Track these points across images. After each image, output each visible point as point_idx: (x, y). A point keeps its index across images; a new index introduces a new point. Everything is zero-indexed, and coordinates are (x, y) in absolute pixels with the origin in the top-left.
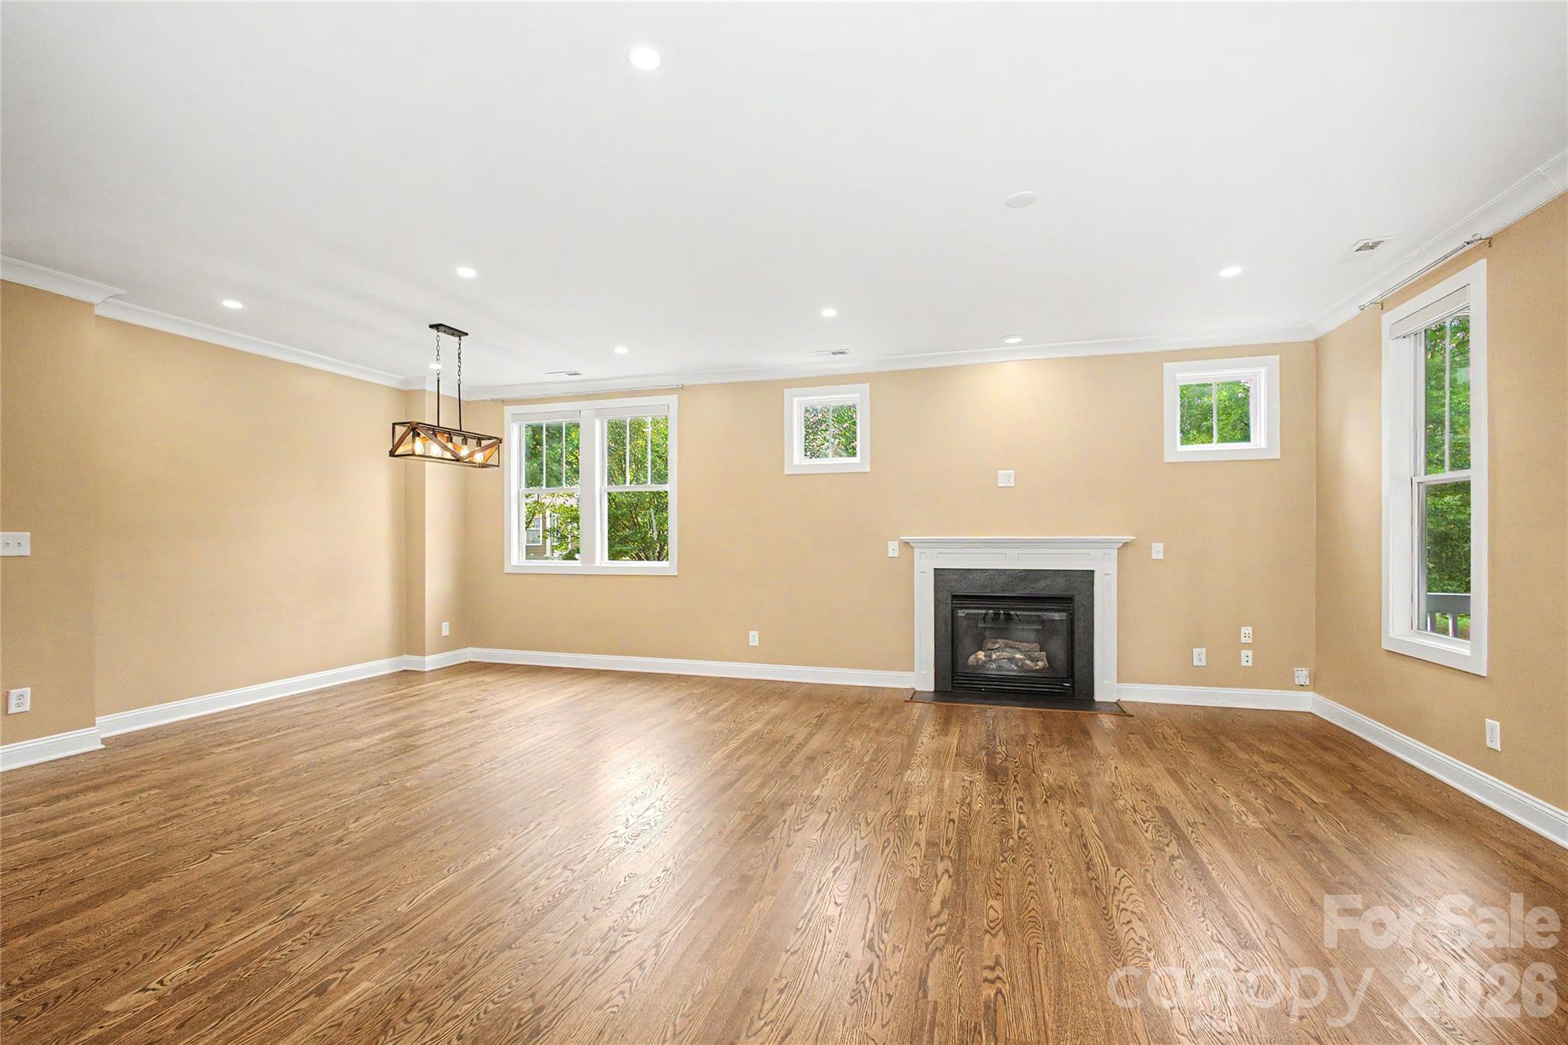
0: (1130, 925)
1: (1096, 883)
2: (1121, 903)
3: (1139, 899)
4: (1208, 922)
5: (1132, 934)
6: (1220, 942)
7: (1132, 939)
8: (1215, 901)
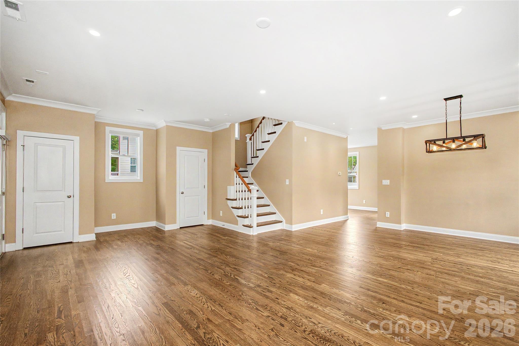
0: (196, 294)
1: (213, 301)
2: (202, 298)
3: (198, 302)
4: (177, 305)
5: (194, 292)
6: (173, 300)
7: (193, 291)
8: (177, 314)
